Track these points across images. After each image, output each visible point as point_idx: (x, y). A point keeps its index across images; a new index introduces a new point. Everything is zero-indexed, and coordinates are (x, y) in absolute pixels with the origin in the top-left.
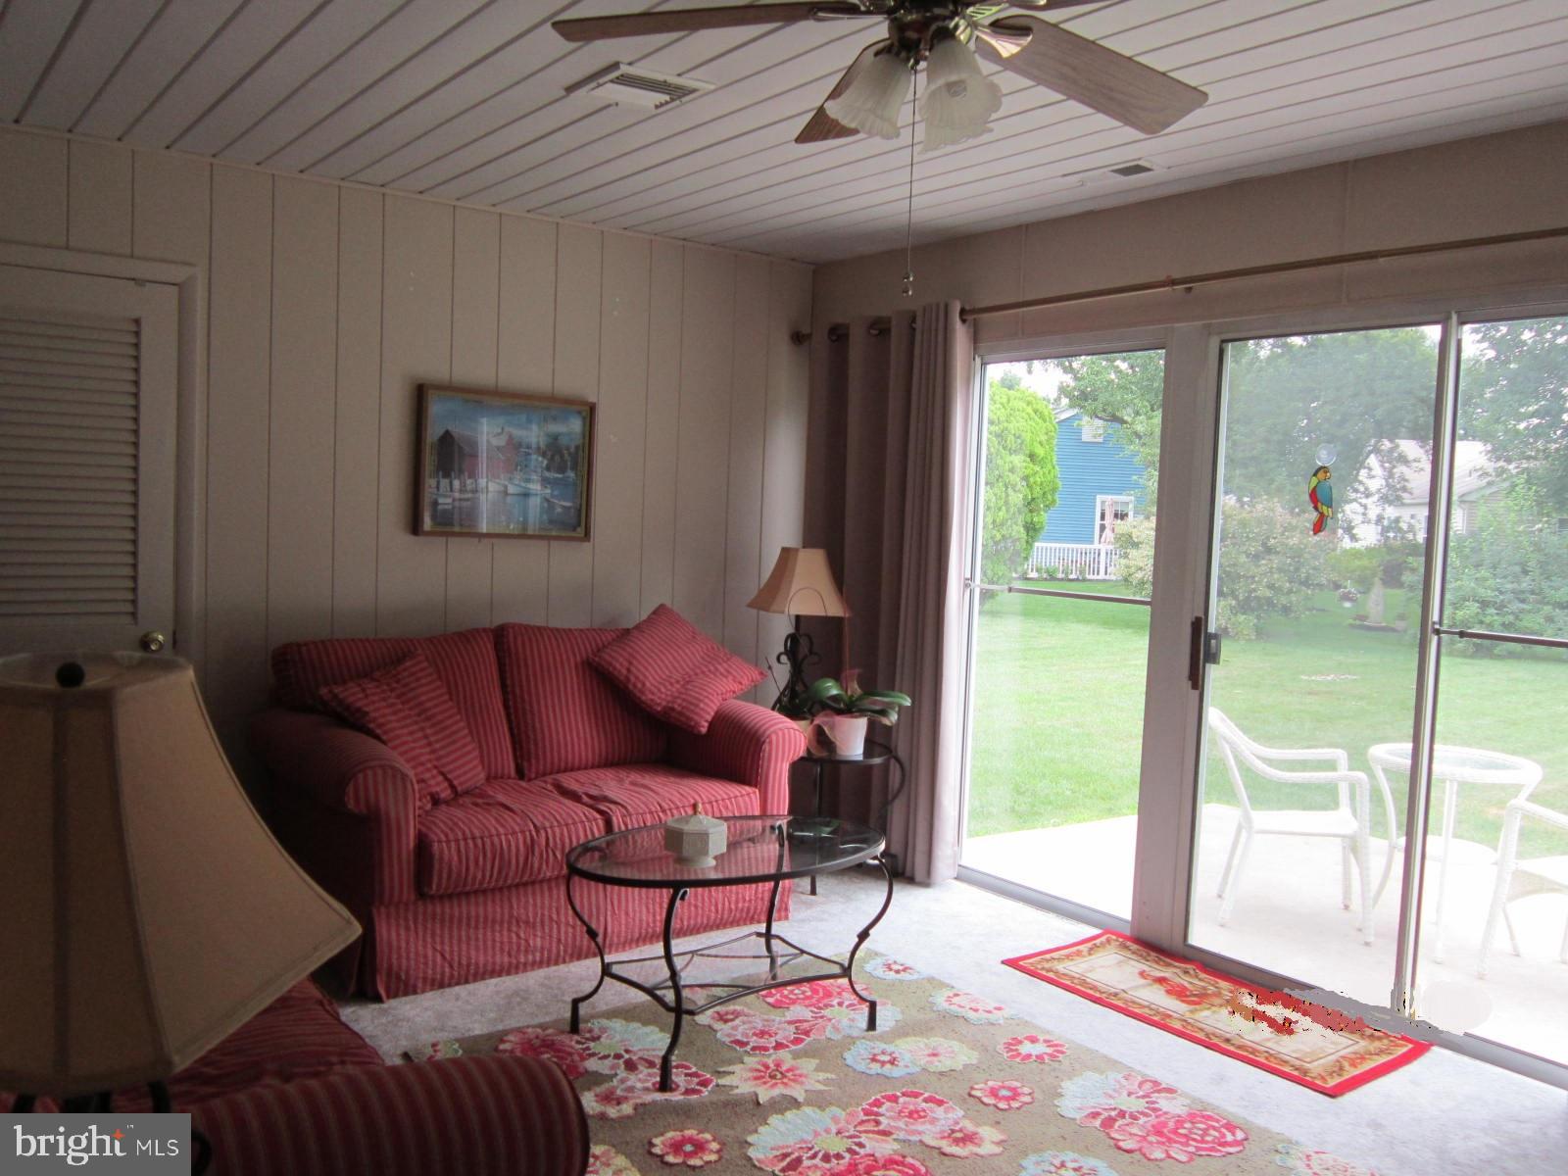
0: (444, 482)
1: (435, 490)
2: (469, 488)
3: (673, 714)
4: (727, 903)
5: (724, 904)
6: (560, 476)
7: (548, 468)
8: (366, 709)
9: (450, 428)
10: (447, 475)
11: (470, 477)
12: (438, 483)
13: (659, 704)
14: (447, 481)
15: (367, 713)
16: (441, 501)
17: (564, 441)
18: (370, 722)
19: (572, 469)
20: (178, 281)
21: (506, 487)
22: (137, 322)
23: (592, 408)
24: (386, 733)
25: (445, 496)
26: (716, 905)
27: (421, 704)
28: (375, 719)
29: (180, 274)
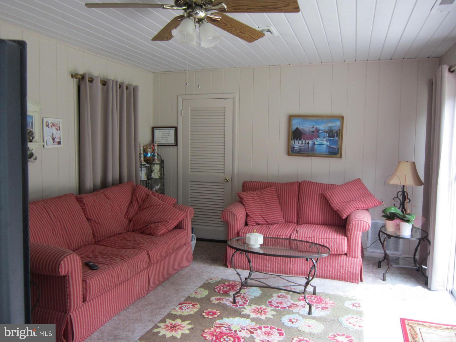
0: (296, 142)
1: (294, 144)
2: (303, 143)
3: (339, 212)
4: (333, 272)
5: (332, 272)
6: (333, 139)
7: (329, 137)
8: (244, 198)
9: (298, 127)
10: (297, 139)
11: (304, 140)
12: (294, 142)
13: (336, 208)
14: (297, 141)
15: (244, 199)
16: (295, 146)
17: (333, 128)
18: (244, 201)
19: (337, 136)
20: (232, 97)
21: (315, 142)
22: (225, 107)
23: (343, 117)
24: (246, 204)
25: (296, 145)
26: (330, 271)
27: (264, 199)
28: (245, 201)
29: (232, 96)
